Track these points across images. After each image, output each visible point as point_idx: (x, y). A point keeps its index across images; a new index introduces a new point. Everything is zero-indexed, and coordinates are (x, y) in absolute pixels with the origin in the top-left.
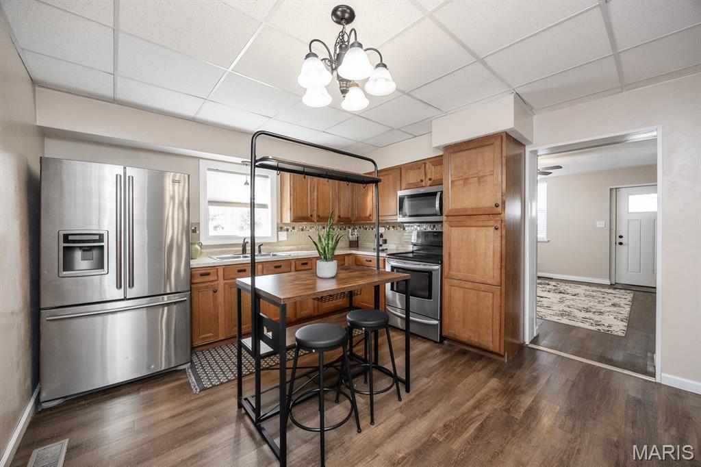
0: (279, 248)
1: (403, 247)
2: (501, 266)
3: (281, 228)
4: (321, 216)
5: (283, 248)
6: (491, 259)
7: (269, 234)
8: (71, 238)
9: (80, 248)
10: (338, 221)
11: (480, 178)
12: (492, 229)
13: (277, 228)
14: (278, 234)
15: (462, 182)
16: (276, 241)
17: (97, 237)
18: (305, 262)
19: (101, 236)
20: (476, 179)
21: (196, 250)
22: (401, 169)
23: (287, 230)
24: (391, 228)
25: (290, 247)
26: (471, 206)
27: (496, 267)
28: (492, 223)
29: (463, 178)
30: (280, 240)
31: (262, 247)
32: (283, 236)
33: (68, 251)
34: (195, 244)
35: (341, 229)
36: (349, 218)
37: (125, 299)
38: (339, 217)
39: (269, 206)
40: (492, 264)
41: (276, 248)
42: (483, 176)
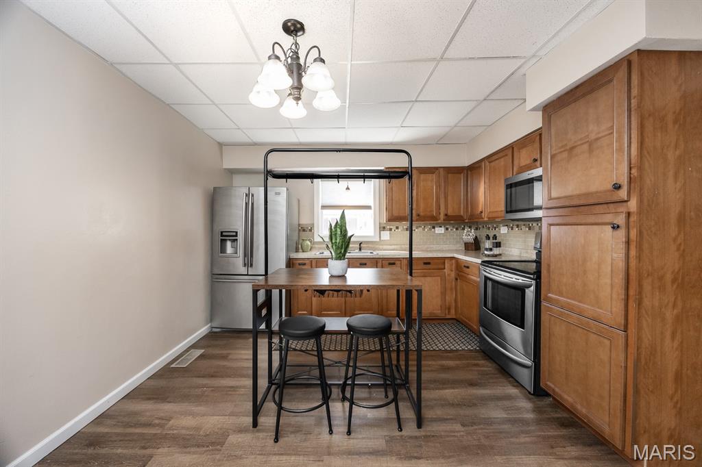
0: (381, 247)
1: (527, 252)
2: (627, 295)
3: (384, 228)
4: (422, 214)
5: (385, 247)
6: (608, 281)
7: (372, 234)
8: (224, 234)
9: (230, 240)
10: (444, 220)
11: (591, 144)
12: (609, 228)
13: (380, 228)
14: (380, 234)
15: (565, 155)
16: (378, 240)
17: (234, 234)
18: (392, 262)
19: (237, 232)
20: (586, 147)
21: (307, 245)
22: (513, 148)
23: (391, 230)
24: (515, 227)
25: (393, 247)
26: (578, 192)
27: (615, 296)
28: (608, 218)
29: (568, 148)
30: (382, 239)
31: (362, 245)
32: (386, 235)
33: (223, 242)
34: (306, 240)
35: (457, 229)
36: (461, 216)
37: (247, 275)
38: (446, 215)
39: (373, 208)
40: (609, 289)
41: (377, 246)
42: (597, 139)
